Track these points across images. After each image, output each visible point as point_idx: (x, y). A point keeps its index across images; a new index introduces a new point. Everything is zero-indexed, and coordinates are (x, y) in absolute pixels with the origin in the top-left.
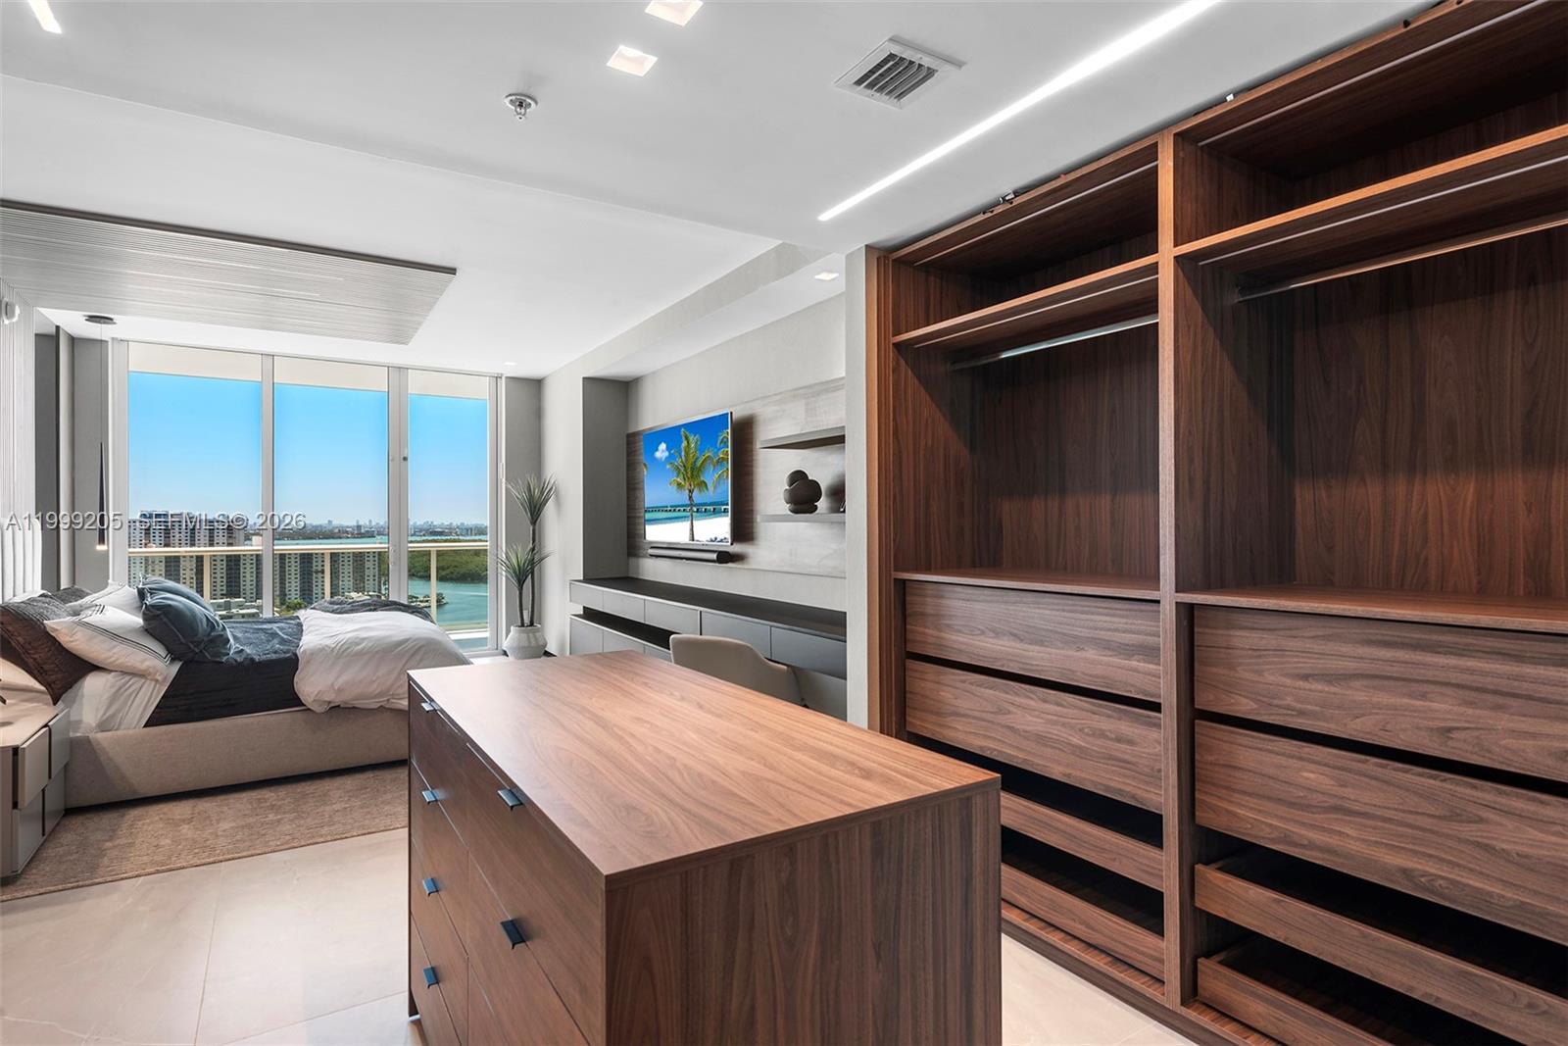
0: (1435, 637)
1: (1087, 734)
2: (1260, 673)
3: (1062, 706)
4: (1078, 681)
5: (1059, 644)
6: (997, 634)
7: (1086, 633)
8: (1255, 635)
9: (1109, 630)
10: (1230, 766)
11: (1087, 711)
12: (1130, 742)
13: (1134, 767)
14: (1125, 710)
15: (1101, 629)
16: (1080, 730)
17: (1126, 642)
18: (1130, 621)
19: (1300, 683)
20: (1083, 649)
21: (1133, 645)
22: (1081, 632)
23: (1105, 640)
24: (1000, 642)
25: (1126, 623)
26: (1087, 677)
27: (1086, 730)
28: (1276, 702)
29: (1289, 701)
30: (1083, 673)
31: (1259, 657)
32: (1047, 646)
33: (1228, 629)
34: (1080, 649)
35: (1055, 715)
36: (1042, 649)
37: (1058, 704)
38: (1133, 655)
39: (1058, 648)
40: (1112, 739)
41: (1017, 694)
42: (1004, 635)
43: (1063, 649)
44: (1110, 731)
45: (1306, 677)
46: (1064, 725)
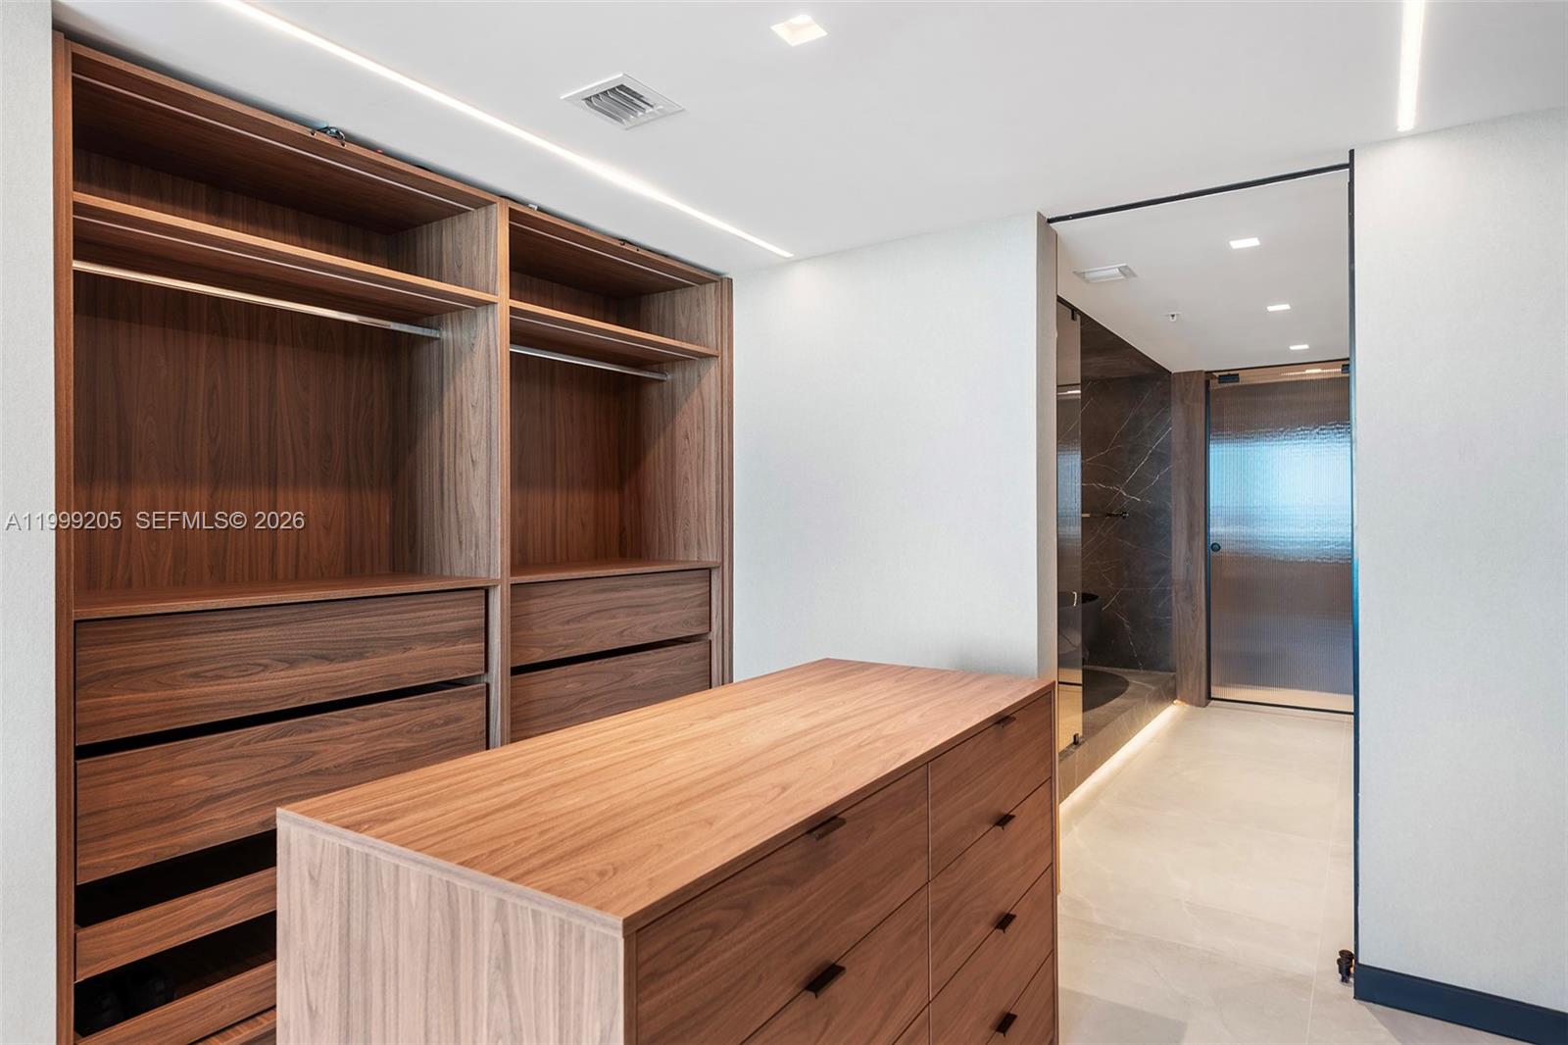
0: (619, 583)
1: (417, 732)
2: (545, 627)
3: (391, 715)
4: (404, 683)
5: (382, 651)
6: (291, 663)
7: (414, 631)
8: (543, 600)
9: (437, 623)
10: (530, 702)
11: (415, 709)
12: (458, 720)
13: (460, 741)
14: (454, 692)
15: (430, 624)
16: (408, 732)
17: (453, 630)
18: (456, 610)
19: (566, 627)
20: (410, 649)
21: (459, 631)
22: (408, 632)
23: (433, 634)
24: (298, 671)
25: (453, 613)
26: (414, 676)
27: (415, 729)
28: (554, 644)
29: (561, 641)
30: (409, 673)
31: (546, 615)
32: (368, 658)
33: (526, 600)
34: (406, 650)
35: (380, 729)
36: (362, 662)
37: (383, 716)
38: (459, 640)
39: (382, 655)
40: (442, 725)
41: (325, 727)
42: (305, 660)
43: (387, 654)
44: (439, 719)
45: (568, 622)
46: (389, 735)
